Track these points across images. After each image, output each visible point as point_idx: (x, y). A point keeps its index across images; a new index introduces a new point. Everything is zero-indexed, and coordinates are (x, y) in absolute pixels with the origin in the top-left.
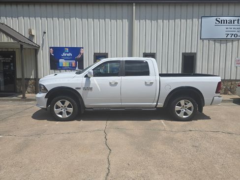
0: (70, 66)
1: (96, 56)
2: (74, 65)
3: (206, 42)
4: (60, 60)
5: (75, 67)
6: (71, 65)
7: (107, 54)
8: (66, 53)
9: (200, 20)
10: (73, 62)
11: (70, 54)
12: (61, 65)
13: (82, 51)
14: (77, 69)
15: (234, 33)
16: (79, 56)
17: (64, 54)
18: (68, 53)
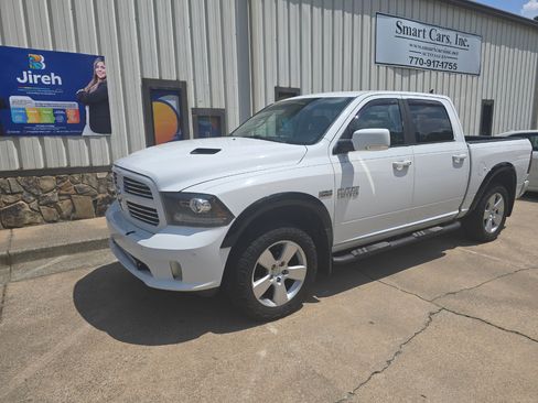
0: (56, 124)
1: (152, 90)
2: (73, 119)
3: (382, 68)
4: (12, 98)
5: (81, 126)
6: (61, 119)
7: (184, 83)
8: (35, 72)
9: (374, 19)
10: (71, 107)
11: (54, 78)
12: (17, 119)
13: (100, 69)
14: (87, 131)
15: (420, 56)
16: (92, 87)
17: (27, 77)
18: (47, 72)
